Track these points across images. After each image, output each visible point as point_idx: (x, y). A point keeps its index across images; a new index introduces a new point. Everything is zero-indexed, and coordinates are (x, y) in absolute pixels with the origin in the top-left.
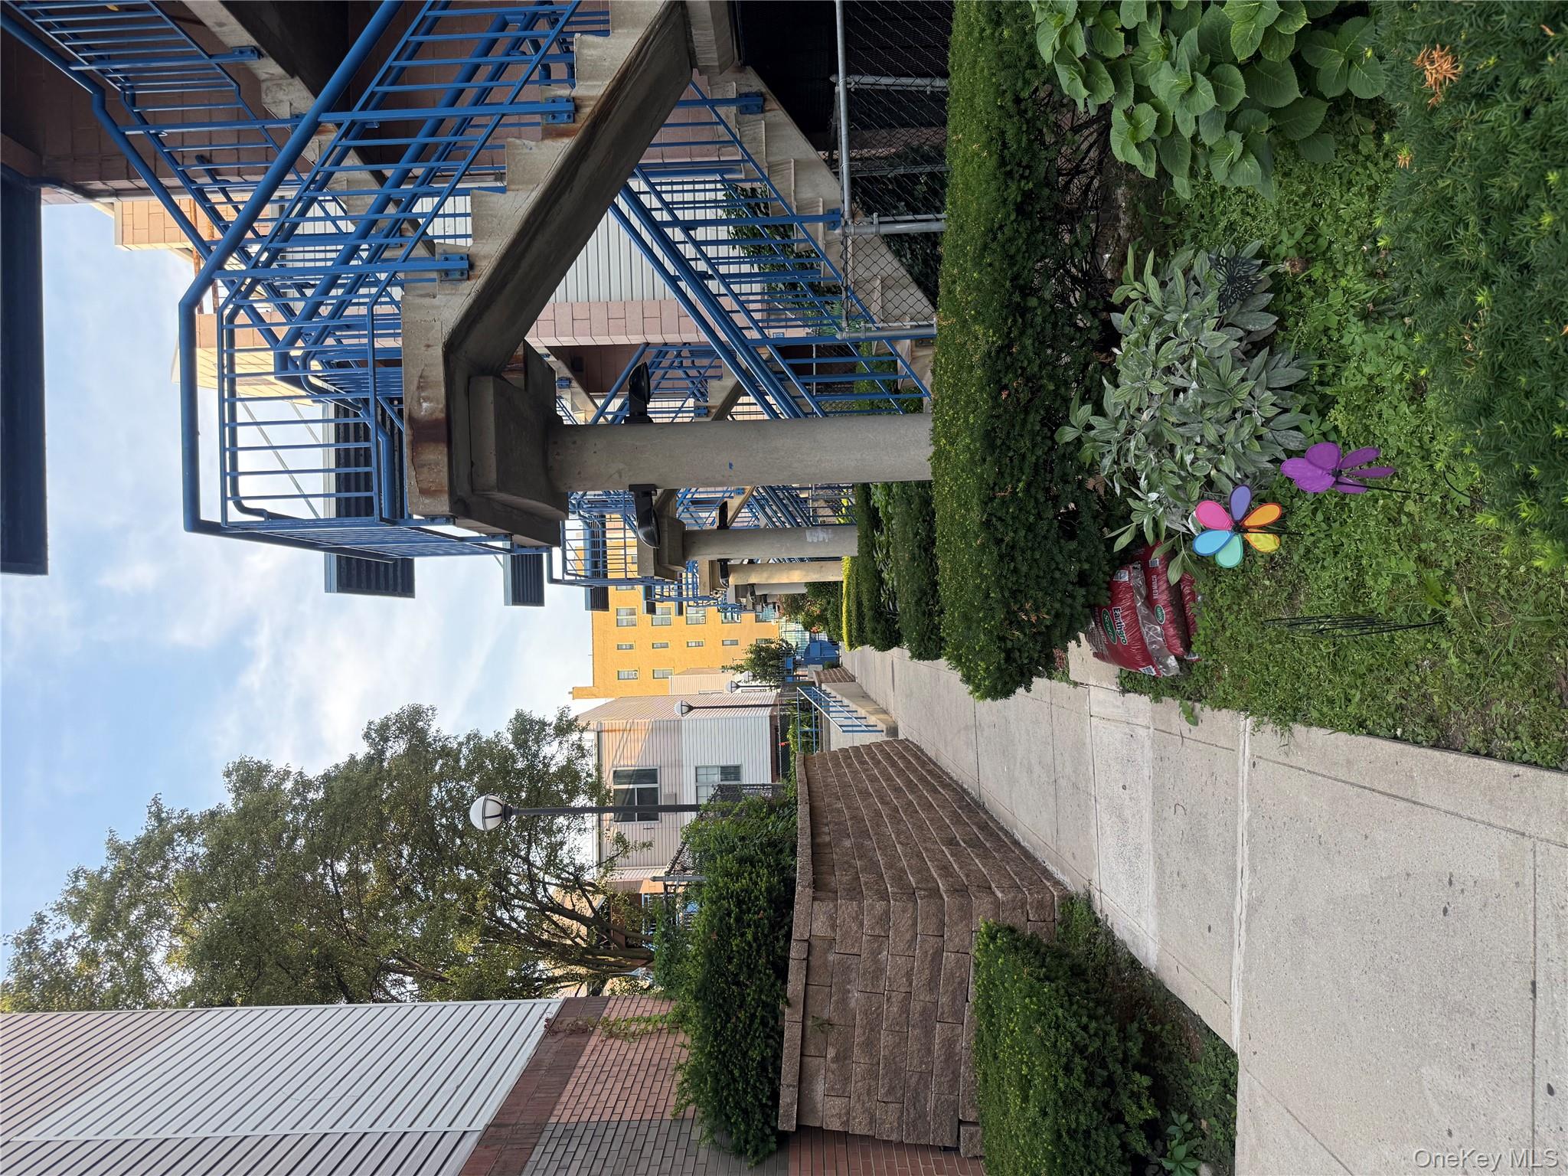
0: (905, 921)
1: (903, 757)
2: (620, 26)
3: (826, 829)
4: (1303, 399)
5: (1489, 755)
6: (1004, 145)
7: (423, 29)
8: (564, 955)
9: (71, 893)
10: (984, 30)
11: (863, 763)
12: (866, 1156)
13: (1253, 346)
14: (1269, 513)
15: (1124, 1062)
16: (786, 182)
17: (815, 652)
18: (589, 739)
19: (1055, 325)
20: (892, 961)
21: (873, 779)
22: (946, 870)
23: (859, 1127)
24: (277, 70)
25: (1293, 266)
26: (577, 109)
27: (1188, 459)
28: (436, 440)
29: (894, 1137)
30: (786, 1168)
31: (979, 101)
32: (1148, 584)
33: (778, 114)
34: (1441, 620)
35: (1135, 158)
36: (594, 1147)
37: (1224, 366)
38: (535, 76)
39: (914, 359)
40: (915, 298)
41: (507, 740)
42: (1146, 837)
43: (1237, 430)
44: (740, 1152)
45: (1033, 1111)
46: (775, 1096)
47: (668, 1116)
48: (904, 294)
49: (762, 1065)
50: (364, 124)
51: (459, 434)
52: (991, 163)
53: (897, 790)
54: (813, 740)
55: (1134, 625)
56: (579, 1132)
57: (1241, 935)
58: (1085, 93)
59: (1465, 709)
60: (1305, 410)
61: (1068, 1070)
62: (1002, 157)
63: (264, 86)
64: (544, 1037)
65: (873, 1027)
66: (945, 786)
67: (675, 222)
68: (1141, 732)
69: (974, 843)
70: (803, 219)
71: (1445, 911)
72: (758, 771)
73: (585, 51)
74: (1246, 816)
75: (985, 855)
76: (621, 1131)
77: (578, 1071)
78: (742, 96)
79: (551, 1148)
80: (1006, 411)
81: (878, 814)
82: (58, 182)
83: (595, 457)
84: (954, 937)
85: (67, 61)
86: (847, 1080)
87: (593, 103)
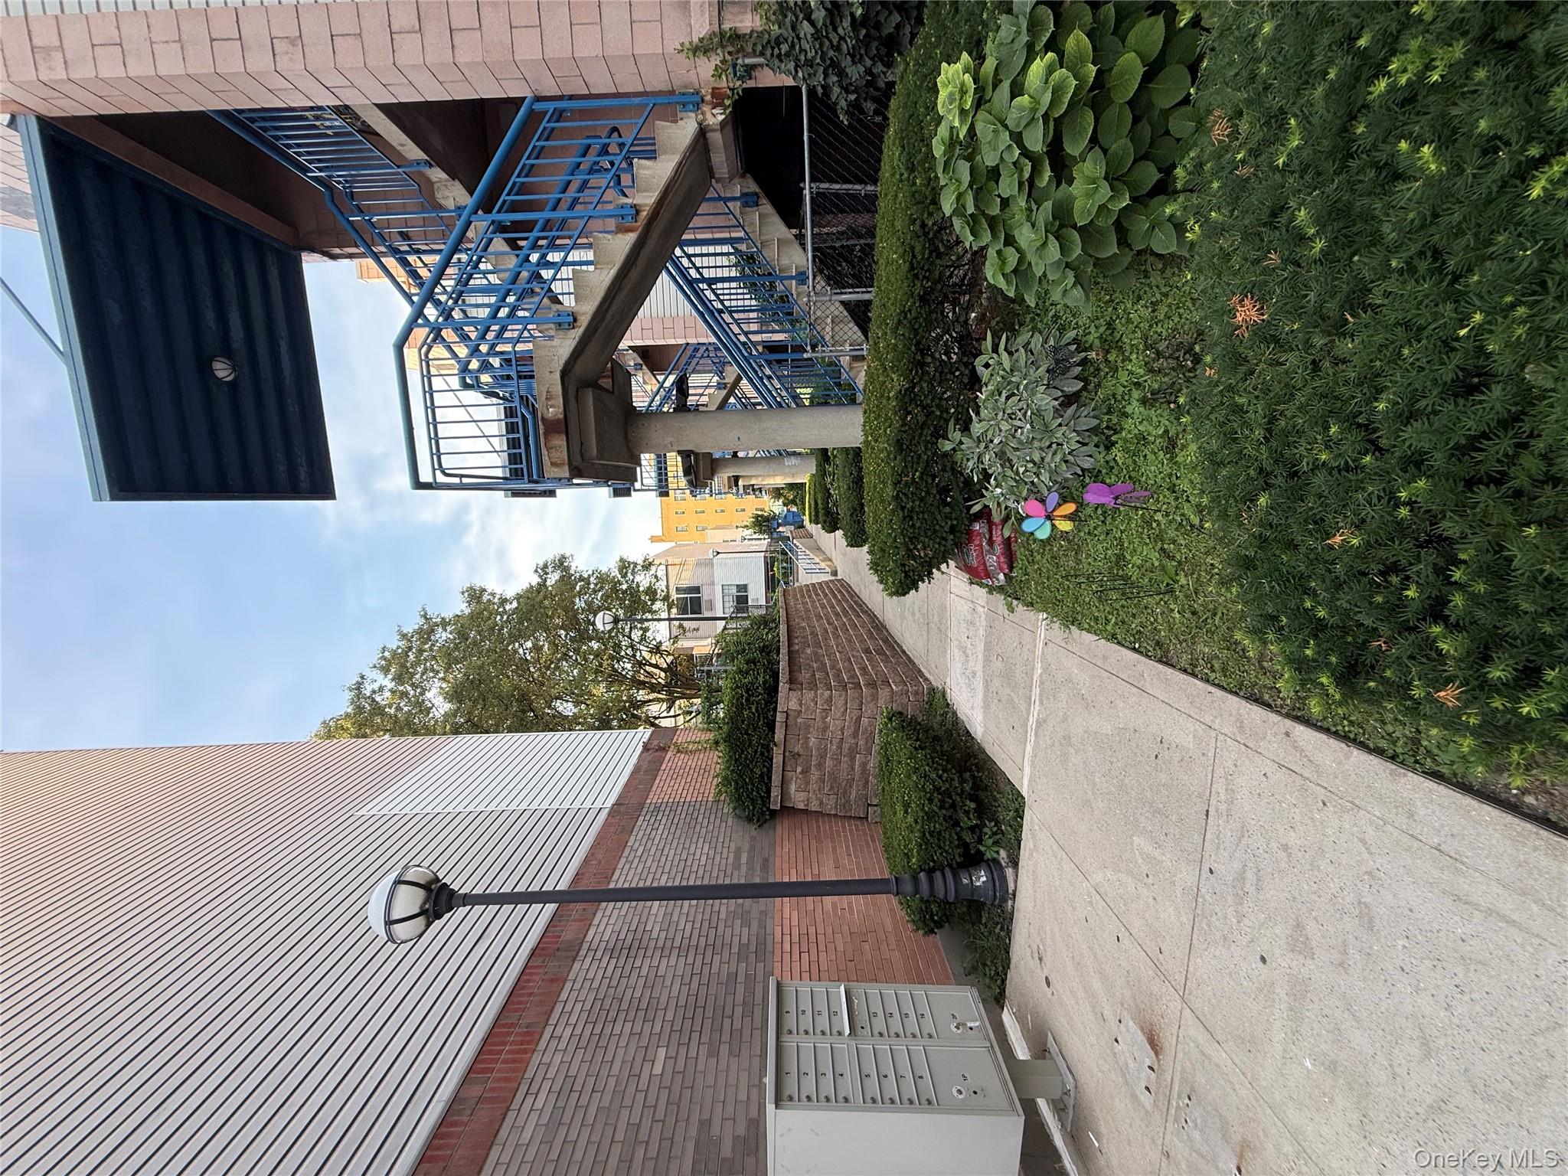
0: (841, 702)
1: (840, 592)
2: (665, 153)
3: (796, 641)
4: (1096, 439)
5: (1194, 675)
6: (914, 256)
7: (533, 156)
8: (653, 688)
9: (381, 658)
10: (902, 175)
11: (817, 595)
12: (817, 822)
13: (1069, 400)
14: (1070, 508)
15: (961, 795)
16: (771, 253)
17: (790, 519)
18: (661, 573)
19: (941, 373)
20: (833, 722)
21: (823, 607)
22: (864, 669)
23: (814, 807)
24: (444, 176)
25: (1097, 355)
26: (638, 212)
27: (1021, 470)
28: (559, 432)
29: (833, 812)
30: (775, 828)
31: (898, 225)
32: (990, 531)
33: (767, 208)
34: (1172, 591)
35: (1002, 284)
36: (671, 817)
37: (1049, 415)
38: (612, 184)
39: (851, 368)
40: (853, 331)
41: (615, 573)
42: (979, 668)
43: (1054, 454)
44: (749, 820)
45: (910, 819)
46: (769, 792)
47: (710, 799)
48: (846, 329)
49: (762, 776)
50: (500, 222)
51: (573, 427)
52: (905, 267)
53: (837, 614)
54: (789, 572)
55: (981, 555)
56: (663, 808)
57: (1031, 736)
58: (972, 238)
59: (1181, 643)
60: (1096, 446)
61: (930, 800)
62: (911, 263)
63: (436, 186)
64: (642, 752)
65: (822, 756)
66: (865, 612)
67: (703, 280)
68: (981, 609)
69: (880, 652)
70: (782, 279)
71: (1156, 757)
72: (757, 594)
73: (641, 172)
74: (1039, 671)
75: (886, 660)
76: (686, 808)
77: (661, 772)
78: (744, 195)
79: (647, 818)
80: (910, 428)
81: (826, 630)
82: (312, 250)
83: (656, 432)
84: (868, 709)
85: (305, 170)
86: (808, 783)
87: (647, 208)
